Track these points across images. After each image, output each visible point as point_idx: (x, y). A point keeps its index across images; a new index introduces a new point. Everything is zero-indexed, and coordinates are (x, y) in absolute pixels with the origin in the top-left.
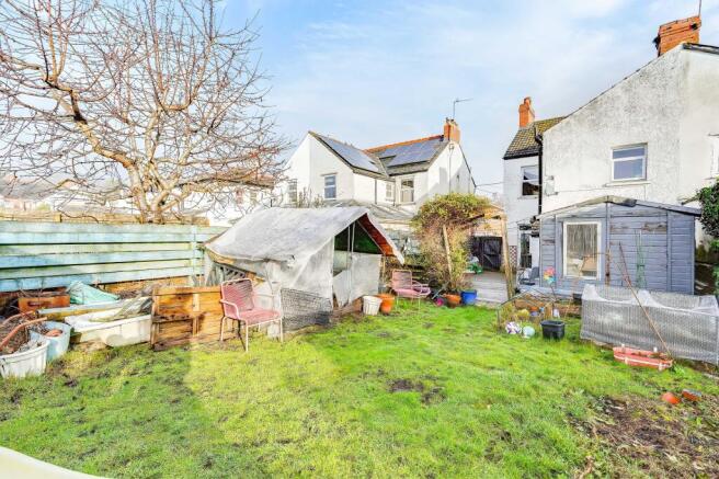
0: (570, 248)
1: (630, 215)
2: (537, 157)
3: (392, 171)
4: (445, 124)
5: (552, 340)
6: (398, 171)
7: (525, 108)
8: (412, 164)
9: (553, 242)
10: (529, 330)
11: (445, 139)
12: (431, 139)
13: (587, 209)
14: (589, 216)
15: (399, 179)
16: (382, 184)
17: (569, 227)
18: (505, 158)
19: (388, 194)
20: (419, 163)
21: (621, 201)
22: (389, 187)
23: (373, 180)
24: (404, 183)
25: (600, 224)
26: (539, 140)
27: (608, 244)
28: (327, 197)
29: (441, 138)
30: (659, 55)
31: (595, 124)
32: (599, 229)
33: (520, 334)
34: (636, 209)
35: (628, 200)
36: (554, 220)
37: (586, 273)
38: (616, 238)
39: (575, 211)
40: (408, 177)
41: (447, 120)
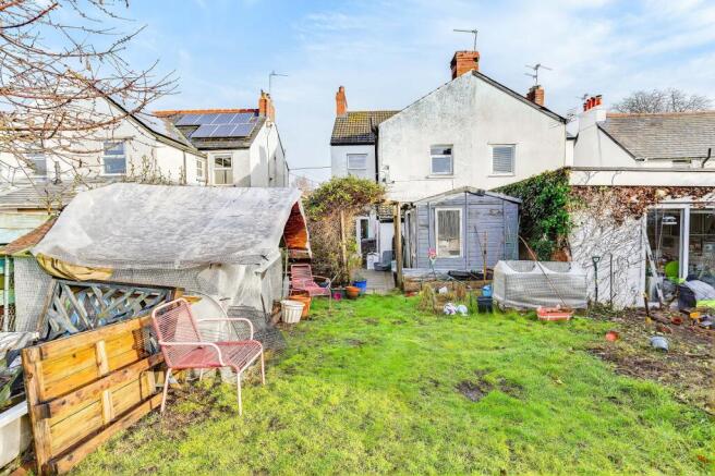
0: (441, 232)
1: (481, 203)
2: (373, 147)
3: (201, 145)
4: (260, 96)
5: (488, 313)
6: (209, 144)
7: (341, 97)
8: (227, 139)
9: (428, 227)
10: (463, 308)
11: (261, 115)
12: (242, 111)
13: (452, 197)
14: (454, 203)
15: (211, 156)
16: (192, 159)
17: (440, 214)
18: (333, 144)
19: (200, 173)
20: (237, 138)
21: (475, 191)
22: (199, 164)
23: (181, 152)
24: (219, 161)
25: (461, 210)
26: (376, 131)
27: (467, 227)
28: (107, 171)
29: (257, 112)
30: (454, 76)
31: (419, 124)
32: (461, 214)
33: (458, 313)
34: (485, 198)
35: (479, 191)
36: (428, 206)
37: (453, 253)
38: (472, 222)
39: (443, 199)
40: (223, 154)
41: (263, 94)
